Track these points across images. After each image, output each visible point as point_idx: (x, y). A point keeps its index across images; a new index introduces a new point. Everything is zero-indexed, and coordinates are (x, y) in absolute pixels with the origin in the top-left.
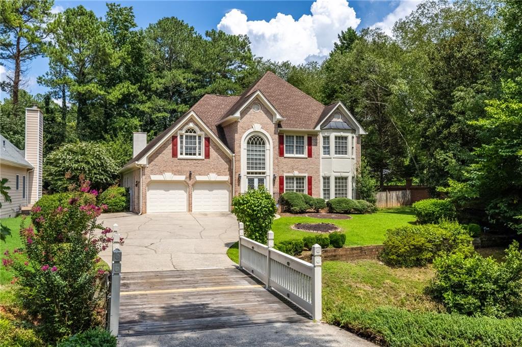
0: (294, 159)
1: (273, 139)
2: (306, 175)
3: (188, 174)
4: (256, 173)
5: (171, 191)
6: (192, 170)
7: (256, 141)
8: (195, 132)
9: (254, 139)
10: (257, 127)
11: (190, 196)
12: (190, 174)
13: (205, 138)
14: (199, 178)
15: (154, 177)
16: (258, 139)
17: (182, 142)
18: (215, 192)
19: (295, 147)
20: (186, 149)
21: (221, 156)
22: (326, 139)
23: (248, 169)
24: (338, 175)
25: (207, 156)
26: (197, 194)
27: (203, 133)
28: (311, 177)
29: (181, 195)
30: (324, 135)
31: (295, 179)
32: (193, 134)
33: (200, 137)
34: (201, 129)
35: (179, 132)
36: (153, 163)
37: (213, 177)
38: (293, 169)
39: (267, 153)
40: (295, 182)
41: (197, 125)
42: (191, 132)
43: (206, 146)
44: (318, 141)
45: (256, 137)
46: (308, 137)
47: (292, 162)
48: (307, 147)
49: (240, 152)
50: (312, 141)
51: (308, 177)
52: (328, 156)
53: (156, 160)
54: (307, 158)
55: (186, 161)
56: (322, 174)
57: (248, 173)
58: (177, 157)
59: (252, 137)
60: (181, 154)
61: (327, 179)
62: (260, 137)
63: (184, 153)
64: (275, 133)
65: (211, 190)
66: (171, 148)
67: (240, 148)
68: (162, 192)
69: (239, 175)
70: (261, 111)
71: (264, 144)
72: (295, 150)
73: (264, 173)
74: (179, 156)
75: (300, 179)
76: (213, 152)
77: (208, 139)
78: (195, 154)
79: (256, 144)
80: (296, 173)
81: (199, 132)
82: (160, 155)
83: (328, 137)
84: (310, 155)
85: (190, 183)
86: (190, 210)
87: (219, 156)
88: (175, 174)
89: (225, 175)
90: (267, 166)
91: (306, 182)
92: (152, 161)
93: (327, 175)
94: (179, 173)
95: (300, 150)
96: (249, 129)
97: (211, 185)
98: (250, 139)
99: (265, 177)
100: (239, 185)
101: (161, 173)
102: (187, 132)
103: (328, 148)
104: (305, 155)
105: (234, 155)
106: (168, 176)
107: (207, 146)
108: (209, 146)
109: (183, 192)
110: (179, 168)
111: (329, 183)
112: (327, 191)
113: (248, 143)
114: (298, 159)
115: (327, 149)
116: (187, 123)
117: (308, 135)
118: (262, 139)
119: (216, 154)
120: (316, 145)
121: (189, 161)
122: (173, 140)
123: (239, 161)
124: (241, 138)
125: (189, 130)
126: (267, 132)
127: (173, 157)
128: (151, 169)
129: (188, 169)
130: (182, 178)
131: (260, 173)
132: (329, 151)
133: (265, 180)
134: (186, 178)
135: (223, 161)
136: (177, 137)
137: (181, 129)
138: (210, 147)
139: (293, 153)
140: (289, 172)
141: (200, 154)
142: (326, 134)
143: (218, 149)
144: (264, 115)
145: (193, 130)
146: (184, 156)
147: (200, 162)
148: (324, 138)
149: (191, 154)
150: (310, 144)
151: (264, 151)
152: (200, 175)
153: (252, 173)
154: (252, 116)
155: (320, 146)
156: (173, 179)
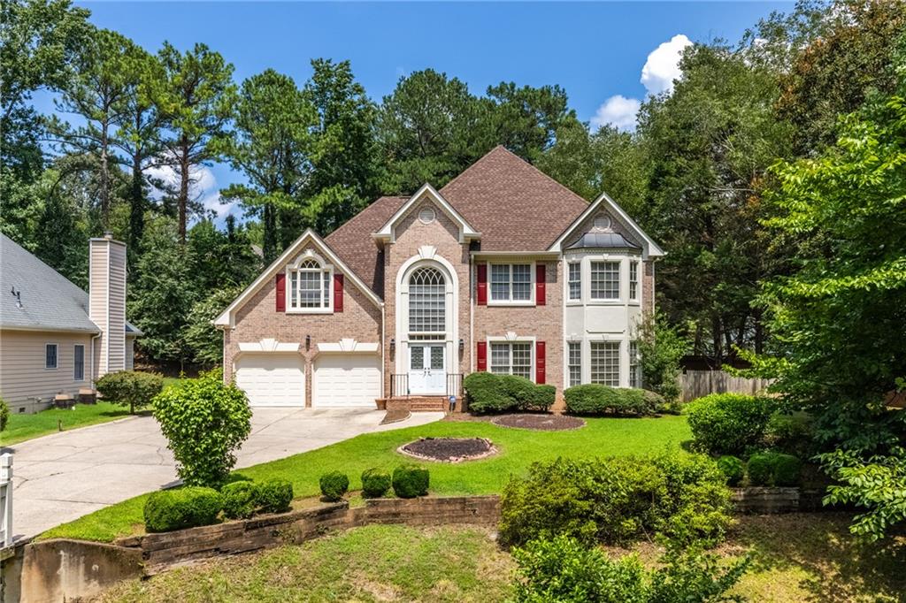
0: (509, 309)
1: (459, 273)
2: (534, 339)
3: (305, 341)
4: (427, 337)
5: (277, 371)
6: (311, 333)
7: (427, 277)
8: (318, 266)
9: (423, 274)
10: (427, 252)
11: (309, 380)
12: (308, 340)
13: (335, 276)
14: (323, 347)
15: (245, 347)
16: (431, 274)
17: (294, 284)
18: (356, 371)
19: (511, 286)
20: (303, 295)
21: (363, 307)
22: (575, 267)
23: (410, 330)
24: (598, 338)
25: (339, 307)
26: (322, 376)
27: (330, 268)
28: (544, 343)
29: (294, 376)
30: (570, 261)
31: (511, 346)
32: (314, 269)
33: (326, 274)
34: (328, 261)
35: (288, 267)
36: (243, 322)
37: (348, 345)
38: (505, 328)
39: (448, 299)
40: (511, 353)
41: (320, 253)
42: (310, 266)
43: (336, 289)
44: (559, 274)
45: (427, 271)
46: (538, 266)
47: (504, 315)
48: (535, 285)
49: (394, 298)
50: (547, 274)
51: (537, 343)
52: (577, 301)
53: (248, 316)
54: (534, 307)
55: (300, 318)
56: (566, 337)
57: (412, 337)
58: (284, 311)
59: (420, 271)
60: (294, 305)
61: (575, 346)
62: (435, 271)
63: (299, 304)
64: (463, 262)
65: (348, 368)
66: (275, 295)
67: (395, 291)
68: (262, 371)
69: (393, 340)
70: (436, 222)
71: (442, 282)
72: (511, 292)
73: (442, 337)
74: (289, 309)
75: (522, 348)
76: (348, 299)
77: (340, 278)
78: (318, 305)
79: (427, 282)
80: (512, 336)
81: (324, 266)
82: (256, 308)
83: (578, 265)
84: (541, 300)
85: (308, 355)
86: (309, 403)
87: (361, 308)
88: (281, 341)
89: (372, 342)
90: (448, 323)
91: (533, 351)
92: (242, 318)
93: (576, 338)
94: (289, 338)
95: (521, 291)
96: (411, 256)
97: (348, 360)
98: (415, 274)
99: (445, 343)
100: (392, 359)
101: (257, 339)
102: (303, 266)
103: (579, 285)
104: (532, 301)
105: (383, 304)
106: (269, 345)
107: (338, 290)
108: (341, 290)
109: (297, 371)
110: (288, 330)
111: (579, 354)
112: (575, 369)
113: (412, 282)
114: (517, 309)
115: (575, 287)
116: (302, 251)
117: (537, 261)
118: (438, 274)
119: (355, 303)
120: (555, 281)
121: (305, 317)
122: (277, 282)
123: (393, 315)
124: (396, 273)
125: (307, 262)
126: (448, 259)
127: (277, 311)
128: (240, 331)
129: (304, 331)
130: (294, 347)
131: (435, 337)
132: (580, 292)
133: (444, 349)
134: (301, 347)
135: (368, 316)
136: (284, 276)
137: (292, 262)
138: (344, 291)
139: (507, 298)
140: (497, 334)
141: (327, 305)
142: (574, 259)
143: (359, 295)
144: (441, 228)
145: (314, 262)
146: (299, 309)
147: (326, 318)
148: (571, 265)
149: (311, 305)
150: (541, 279)
151: (444, 295)
152: (325, 341)
153: (420, 337)
154: (417, 232)
155: (562, 284)
156: (278, 350)
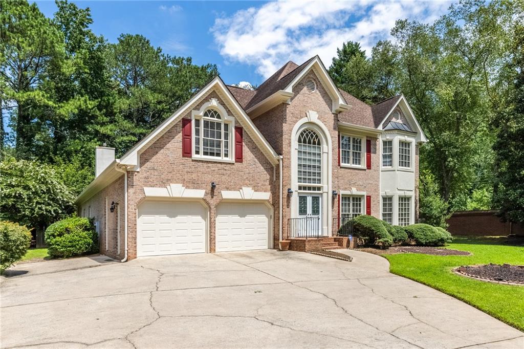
0: (352, 171)
1: (332, 137)
2: (365, 193)
3: (209, 188)
4: (309, 188)
5: (180, 218)
6: (216, 181)
7: (310, 138)
8: (219, 117)
9: (307, 135)
10: (313, 117)
11: (212, 226)
12: (213, 187)
13: (236, 128)
14: (227, 195)
15: (150, 192)
16: (312, 136)
17: (197, 132)
18: (249, 218)
19: (351, 154)
20: (205, 144)
21: (259, 159)
22: (388, 144)
23: (298, 182)
24: (402, 193)
25: (239, 158)
26: (224, 222)
27: (231, 119)
28: (370, 197)
29: (195, 224)
30: (384, 139)
31: (351, 199)
32: (215, 119)
33: (226, 126)
34: (229, 113)
35: (194, 113)
36: (148, 164)
37: (248, 193)
38: (350, 184)
39: (324, 158)
40: (351, 205)
41: (223, 104)
42: (212, 116)
43: (237, 142)
44: (377, 148)
45: (310, 133)
46: (367, 141)
47: (349, 174)
48: (366, 154)
49: (289, 152)
50: (372, 147)
51: (367, 196)
52: (389, 168)
53: (154, 159)
54: (365, 170)
55: (205, 165)
56: (382, 193)
57: (300, 188)
58: (191, 157)
59: (305, 132)
60: (197, 152)
61: (388, 200)
62: (314, 133)
63: (202, 151)
64: (335, 129)
65: (242, 215)
66: (181, 139)
67: (290, 146)
68: (165, 218)
69: (289, 189)
70: (318, 92)
71: (319, 144)
72: (351, 158)
73: (319, 189)
74: (195, 156)
75: (357, 199)
76: (247, 152)
77: (239, 130)
78: (218, 155)
79: (310, 143)
80: (355, 191)
81: (226, 118)
82: (162, 151)
83: (390, 143)
84: (369, 166)
85: (213, 202)
86: (212, 249)
87: (256, 160)
88: (187, 187)
89: (265, 191)
90: (324, 177)
91: (364, 203)
92: (147, 160)
93: (389, 194)
94: (194, 184)
95: (357, 158)
96: (301, 117)
97: (244, 207)
98: (302, 134)
99: (322, 194)
100: (288, 206)
101: (164, 183)
102: (206, 115)
103: (390, 156)
104: (363, 165)
105: (281, 157)
106: (177, 190)
107: (239, 142)
108: (241, 142)
109: (199, 218)
110: (194, 176)
111: (391, 205)
112: (388, 215)
113: (300, 141)
114: (357, 171)
115: (388, 159)
116: (207, 99)
117: (367, 137)
118: (317, 137)
119: (252, 156)
120: (375, 153)
121: (210, 165)
122: (184, 126)
123: (289, 167)
124: (291, 130)
125: (209, 111)
126: (325, 125)
127: (183, 156)
128: (145, 175)
129: (209, 178)
130: (199, 194)
131: (314, 189)
132: (391, 161)
133: (320, 199)
134: (206, 194)
135: (262, 168)
136: (190, 121)
137: (197, 107)
138: (243, 144)
139: (348, 163)
140: (345, 189)
141: (226, 155)
142: (388, 137)
143: (255, 149)
144: (321, 99)
145: (216, 112)
146: (201, 156)
147: (228, 167)
148: (385, 143)
149: (212, 154)
150: (369, 151)
151: (319, 155)
152: (227, 189)
153: (305, 188)
154: (306, 98)
155: (379, 155)
156: (184, 196)
